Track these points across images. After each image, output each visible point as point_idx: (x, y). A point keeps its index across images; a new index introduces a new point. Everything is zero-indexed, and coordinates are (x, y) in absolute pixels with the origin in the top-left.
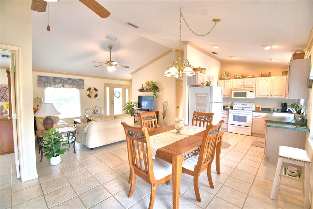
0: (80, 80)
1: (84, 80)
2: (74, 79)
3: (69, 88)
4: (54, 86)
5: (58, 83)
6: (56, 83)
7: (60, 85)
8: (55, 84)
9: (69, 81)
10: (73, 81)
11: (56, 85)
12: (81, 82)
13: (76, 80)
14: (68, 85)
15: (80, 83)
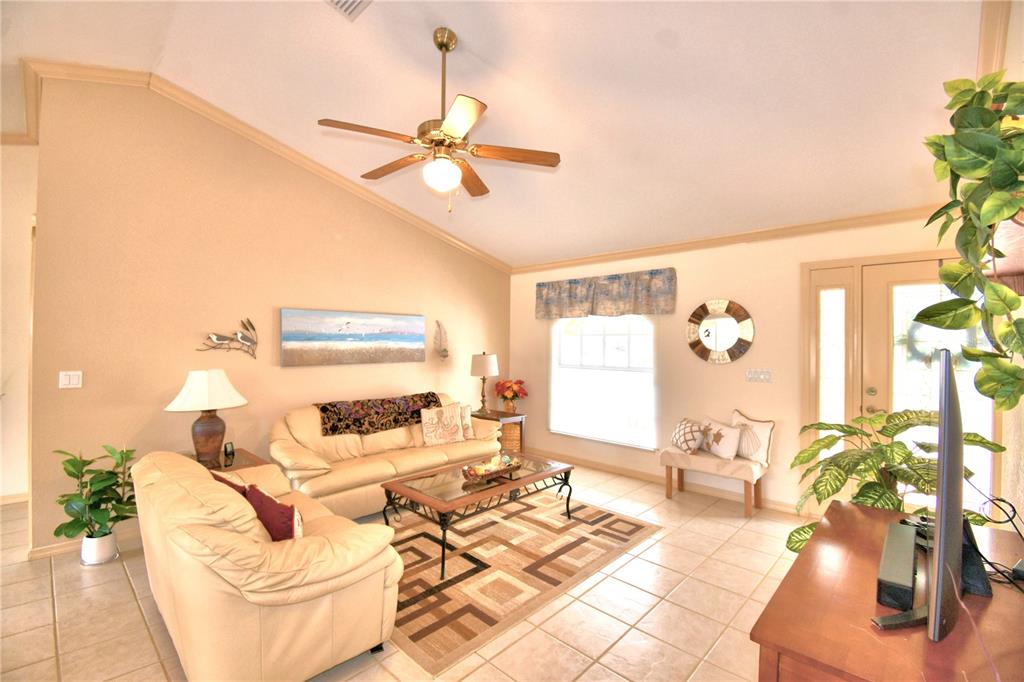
0: (653, 273)
1: (672, 271)
2: (632, 273)
3: (611, 315)
4: (568, 314)
5: (581, 302)
6: (576, 302)
7: (587, 306)
8: (571, 305)
9: (615, 287)
10: (628, 284)
11: (577, 310)
12: (658, 283)
13: (637, 276)
14: (609, 304)
15: (654, 289)
